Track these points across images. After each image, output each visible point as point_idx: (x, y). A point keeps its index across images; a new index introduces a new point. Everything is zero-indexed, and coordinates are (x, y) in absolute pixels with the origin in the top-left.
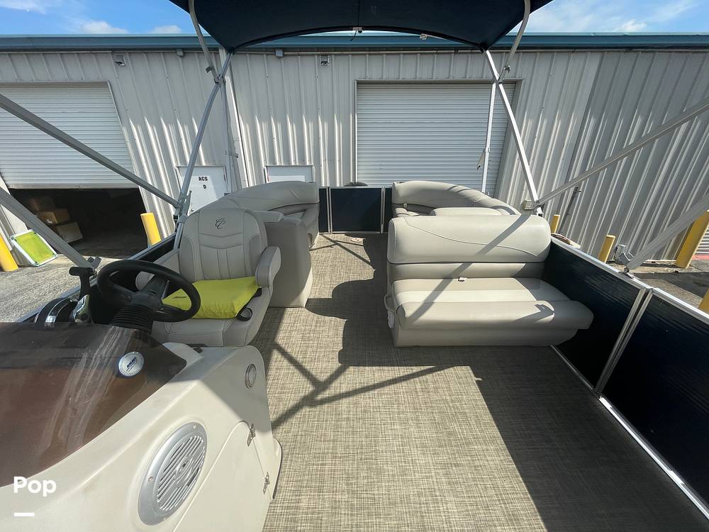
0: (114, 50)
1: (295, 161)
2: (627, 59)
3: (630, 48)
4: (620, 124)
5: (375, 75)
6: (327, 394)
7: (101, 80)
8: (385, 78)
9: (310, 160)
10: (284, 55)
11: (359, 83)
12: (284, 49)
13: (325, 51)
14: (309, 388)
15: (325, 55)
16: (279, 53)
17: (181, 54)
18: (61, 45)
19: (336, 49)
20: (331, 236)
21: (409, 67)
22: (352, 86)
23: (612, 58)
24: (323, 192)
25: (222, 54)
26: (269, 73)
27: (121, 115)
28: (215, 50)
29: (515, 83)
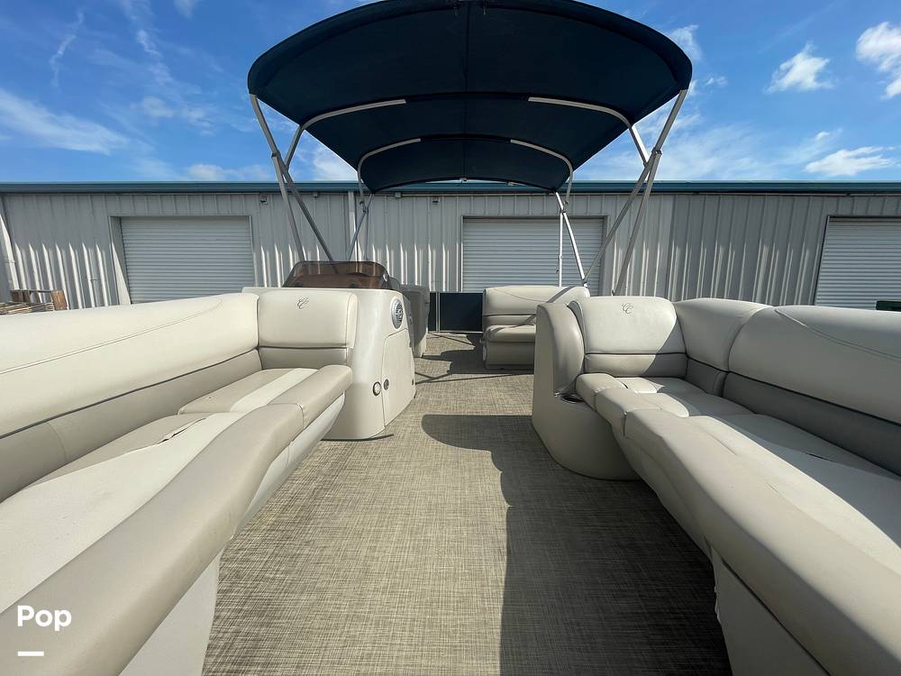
0: (260, 192)
1: (405, 280)
2: (697, 201)
3: (697, 192)
4: (703, 253)
5: (479, 213)
6: (441, 379)
7: (245, 214)
8: (487, 214)
9: (419, 281)
10: (401, 197)
11: (465, 217)
12: (402, 192)
13: (435, 194)
14: (427, 379)
15: (438, 197)
16: (398, 195)
17: (316, 195)
18: (230, 188)
19: (446, 192)
20: (439, 334)
21: (507, 206)
22: (459, 220)
23: (683, 199)
24: (433, 295)
25: (351, 196)
26: (387, 210)
27: (254, 243)
28: (345, 193)
29: (603, 219)
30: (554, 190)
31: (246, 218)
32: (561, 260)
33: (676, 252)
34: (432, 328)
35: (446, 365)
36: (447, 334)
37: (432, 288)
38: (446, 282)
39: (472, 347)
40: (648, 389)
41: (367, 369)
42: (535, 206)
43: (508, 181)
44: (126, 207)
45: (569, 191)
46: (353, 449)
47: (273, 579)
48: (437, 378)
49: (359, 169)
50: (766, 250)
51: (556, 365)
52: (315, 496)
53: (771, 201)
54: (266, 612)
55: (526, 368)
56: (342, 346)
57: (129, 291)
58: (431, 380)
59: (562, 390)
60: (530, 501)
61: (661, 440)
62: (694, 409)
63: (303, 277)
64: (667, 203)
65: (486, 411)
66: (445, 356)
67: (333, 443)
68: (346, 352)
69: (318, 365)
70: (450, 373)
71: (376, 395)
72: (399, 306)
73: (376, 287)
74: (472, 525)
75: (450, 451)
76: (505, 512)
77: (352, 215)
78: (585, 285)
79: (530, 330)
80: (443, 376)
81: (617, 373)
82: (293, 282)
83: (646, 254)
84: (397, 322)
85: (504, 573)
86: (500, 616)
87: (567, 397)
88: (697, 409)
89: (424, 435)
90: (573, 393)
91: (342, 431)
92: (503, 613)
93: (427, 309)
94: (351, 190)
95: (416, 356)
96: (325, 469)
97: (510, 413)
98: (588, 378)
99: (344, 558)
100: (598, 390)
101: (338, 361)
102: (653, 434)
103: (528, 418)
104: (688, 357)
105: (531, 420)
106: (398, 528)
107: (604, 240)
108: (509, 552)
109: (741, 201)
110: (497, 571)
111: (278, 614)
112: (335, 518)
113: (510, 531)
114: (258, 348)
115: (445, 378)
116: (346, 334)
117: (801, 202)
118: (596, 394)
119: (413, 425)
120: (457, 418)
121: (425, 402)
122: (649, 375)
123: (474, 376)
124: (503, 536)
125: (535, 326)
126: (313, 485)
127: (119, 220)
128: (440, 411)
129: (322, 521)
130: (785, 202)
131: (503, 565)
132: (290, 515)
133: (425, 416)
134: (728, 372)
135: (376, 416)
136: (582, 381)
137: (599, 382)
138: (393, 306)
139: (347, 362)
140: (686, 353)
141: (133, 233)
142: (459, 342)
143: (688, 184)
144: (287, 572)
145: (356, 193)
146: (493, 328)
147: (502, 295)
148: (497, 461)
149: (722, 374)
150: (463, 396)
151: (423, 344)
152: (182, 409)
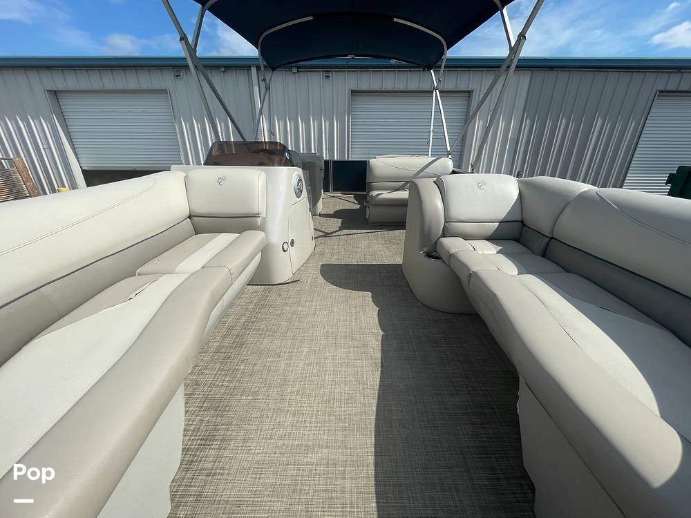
0: (174, 67)
1: (303, 150)
2: (551, 76)
3: (551, 68)
4: (549, 124)
5: (365, 87)
6: (334, 234)
7: (163, 88)
8: (372, 88)
9: (315, 149)
10: (298, 71)
11: (353, 91)
12: (298, 67)
13: (327, 69)
14: (322, 234)
15: (329, 71)
16: (295, 70)
17: (223, 70)
19: (336, 67)
20: (332, 195)
21: (388, 81)
22: (347, 94)
23: (539, 75)
24: (327, 162)
25: (254, 70)
26: (286, 85)
27: (174, 114)
28: (248, 67)
29: (469, 93)
30: (429, 68)
31: (163, 92)
32: (431, 133)
33: (527, 123)
34: (326, 190)
35: (337, 222)
36: (339, 195)
37: (326, 156)
38: (337, 150)
39: (358, 207)
40: (490, 249)
41: (277, 233)
42: (411, 80)
43: (390, 59)
44: (59, 81)
45: (443, 67)
46: (270, 291)
47: (222, 386)
48: (332, 233)
49: (259, 46)
50: (600, 121)
51: (422, 231)
52: (245, 327)
53: (613, 77)
54: (219, 407)
55: (400, 224)
56: (256, 216)
57: (77, 158)
58: (326, 235)
59: (425, 249)
60: (397, 330)
61: (494, 294)
62: (522, 268)
63: (221, 155)
64: (525, 78)
65: (368, 261)
66: (337, 214)
67: (255, 287)
68: (259, 220)
69: (239, 230)
70: (341, 228)
71: (285, 251)
72: (300, 180)
73: (280, 165)
74: (357, 347)
75: (342, 292)
76: (380, 338)
77: (256, 89)
78: (450, 156)
79: (404, 194)
80: (336, 231)
81: (467, 237)
82: (212, 160)
83: (502, 125)
84: (298, 193)
85: (378, 380)
86: (375, 408)
87: (429, 255)
88: (525, 269)
89: (322, 280)
90: (434, 252)
91: (261, 278)
92: (377, 406)
93: (322, 175)
94: (253, 65)
95: (314, 214)
96: (251, 307)
97: (386, 262)
98: (446, 241)
99: (269, 371)
100: (453, 251)
101: (254, 227)
102: (491, 291)
103: (399, 266)
104: (524, 225)
105: (401, 268)
106: (305, 349)
107: (468, 119)
108: (382, 366)
109: (588, 77)
110: (373, 378)
111: (227, 409)
112: (261, 343)
113: (383, 351)
114: (190, 217)
115: (337, 233)
116: (259, 206)
117: (637, 77)
118: (451, 255)
119: (314, 273)
120: (346, 265)
121: (323, 253)
122: (492, 238)
123: (359, 231)
124: (379, 355)
125: (407, 192)
126: (243, 320)
127: (55, 93)
128: (334, 261)
129: (252, 345)
130: (624, 78)
131: (378, 375)
132: (229, 341)
133: (323, 265)
134: (552, 238)
135: (286, 266)
136: (442, 245)
137: (453, 244)
138: (295, 180)
139: (261, 228)
140: (522, 221)
141: (71, 106)
142: (347, 202)
143: (545, 60)
144: (230, 381)
145: (258, 68)
146: (374, 193)
147: (383, 164)
148: (376, 301)
149: (548, 239)
150: (351, 248)
151: (320, 205)
152: (139, 271)
